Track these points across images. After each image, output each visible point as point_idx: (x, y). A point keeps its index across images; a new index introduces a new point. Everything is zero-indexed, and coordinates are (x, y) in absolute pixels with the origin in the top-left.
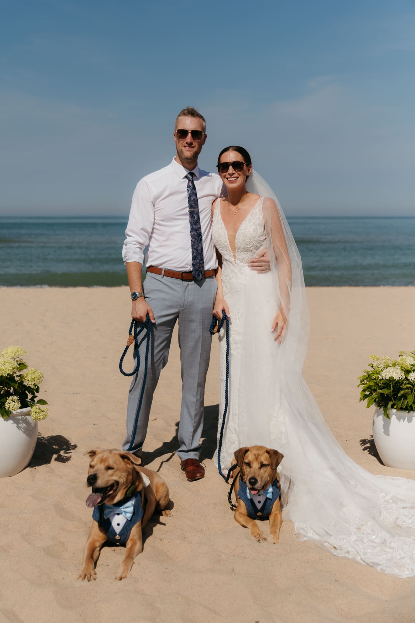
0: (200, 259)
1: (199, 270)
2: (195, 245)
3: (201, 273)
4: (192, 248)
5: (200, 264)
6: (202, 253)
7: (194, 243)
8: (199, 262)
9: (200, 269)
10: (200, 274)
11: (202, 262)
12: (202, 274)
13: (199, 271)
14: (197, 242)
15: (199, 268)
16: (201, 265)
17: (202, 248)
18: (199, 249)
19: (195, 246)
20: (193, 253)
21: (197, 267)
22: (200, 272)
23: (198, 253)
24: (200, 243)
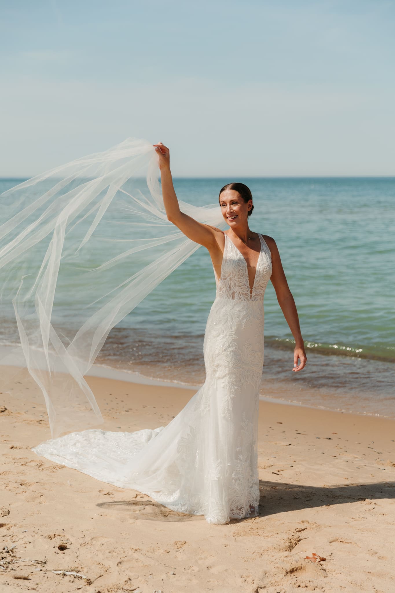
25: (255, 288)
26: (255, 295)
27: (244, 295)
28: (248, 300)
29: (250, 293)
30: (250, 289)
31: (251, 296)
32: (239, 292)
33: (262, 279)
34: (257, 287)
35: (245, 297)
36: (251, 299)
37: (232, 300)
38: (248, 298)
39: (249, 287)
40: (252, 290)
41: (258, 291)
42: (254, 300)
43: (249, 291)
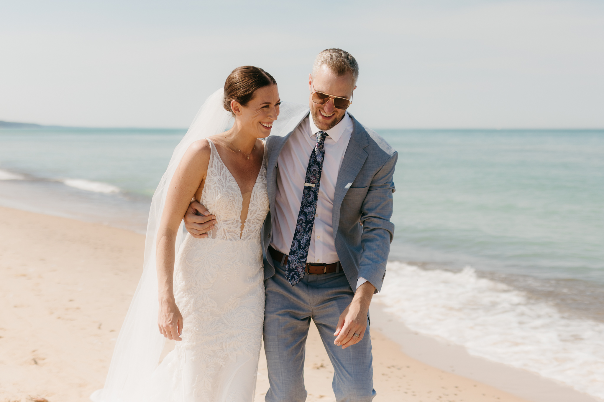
0: (301, 255)
1: (296, 270)
2: (298, 234)
3: (299, 275)
4: (294, 239)
5: (300, 262)
6: (306, 248)
7: (299, 232)
8: (299, 259)
9: (298, 270)
10: (296, 277)
11: (303, 260)
12: (299, 277)
13: (295, 272)
14: (303, 230)
15: (296, 267)
16: (301, 265)
17: (309, 241)
18: (303, 242)
19: (299, 236)
20: (293, 245)
21: (293, 266)
22: (296, 274)
23: (300, 246)
24: (306, 233)
25: (249, 221)
26: (248, 231)
27: (230, 233)
28: (235, 239)
29: (240, 230)
30: (242, 224)
31: (241, 234)
32: (224, 230)
33: (260, 209)
34: (252, 220)
35: (231, 235)
36: (240, 238)
37: (212, 239)
38: (236, 236)
39: (240, 221)
40: (244, 224)
41: (253, 226)
42: (246, 238)
43: (240, 226)
